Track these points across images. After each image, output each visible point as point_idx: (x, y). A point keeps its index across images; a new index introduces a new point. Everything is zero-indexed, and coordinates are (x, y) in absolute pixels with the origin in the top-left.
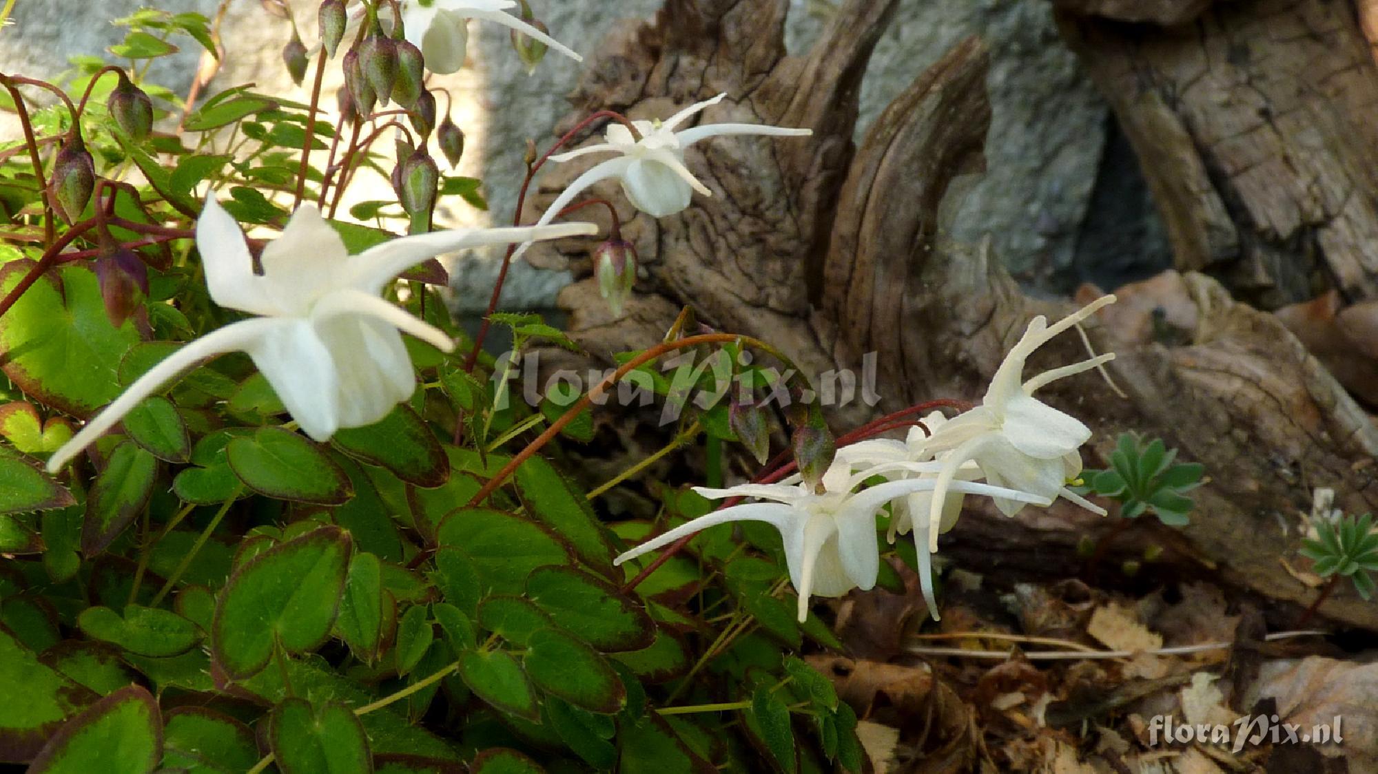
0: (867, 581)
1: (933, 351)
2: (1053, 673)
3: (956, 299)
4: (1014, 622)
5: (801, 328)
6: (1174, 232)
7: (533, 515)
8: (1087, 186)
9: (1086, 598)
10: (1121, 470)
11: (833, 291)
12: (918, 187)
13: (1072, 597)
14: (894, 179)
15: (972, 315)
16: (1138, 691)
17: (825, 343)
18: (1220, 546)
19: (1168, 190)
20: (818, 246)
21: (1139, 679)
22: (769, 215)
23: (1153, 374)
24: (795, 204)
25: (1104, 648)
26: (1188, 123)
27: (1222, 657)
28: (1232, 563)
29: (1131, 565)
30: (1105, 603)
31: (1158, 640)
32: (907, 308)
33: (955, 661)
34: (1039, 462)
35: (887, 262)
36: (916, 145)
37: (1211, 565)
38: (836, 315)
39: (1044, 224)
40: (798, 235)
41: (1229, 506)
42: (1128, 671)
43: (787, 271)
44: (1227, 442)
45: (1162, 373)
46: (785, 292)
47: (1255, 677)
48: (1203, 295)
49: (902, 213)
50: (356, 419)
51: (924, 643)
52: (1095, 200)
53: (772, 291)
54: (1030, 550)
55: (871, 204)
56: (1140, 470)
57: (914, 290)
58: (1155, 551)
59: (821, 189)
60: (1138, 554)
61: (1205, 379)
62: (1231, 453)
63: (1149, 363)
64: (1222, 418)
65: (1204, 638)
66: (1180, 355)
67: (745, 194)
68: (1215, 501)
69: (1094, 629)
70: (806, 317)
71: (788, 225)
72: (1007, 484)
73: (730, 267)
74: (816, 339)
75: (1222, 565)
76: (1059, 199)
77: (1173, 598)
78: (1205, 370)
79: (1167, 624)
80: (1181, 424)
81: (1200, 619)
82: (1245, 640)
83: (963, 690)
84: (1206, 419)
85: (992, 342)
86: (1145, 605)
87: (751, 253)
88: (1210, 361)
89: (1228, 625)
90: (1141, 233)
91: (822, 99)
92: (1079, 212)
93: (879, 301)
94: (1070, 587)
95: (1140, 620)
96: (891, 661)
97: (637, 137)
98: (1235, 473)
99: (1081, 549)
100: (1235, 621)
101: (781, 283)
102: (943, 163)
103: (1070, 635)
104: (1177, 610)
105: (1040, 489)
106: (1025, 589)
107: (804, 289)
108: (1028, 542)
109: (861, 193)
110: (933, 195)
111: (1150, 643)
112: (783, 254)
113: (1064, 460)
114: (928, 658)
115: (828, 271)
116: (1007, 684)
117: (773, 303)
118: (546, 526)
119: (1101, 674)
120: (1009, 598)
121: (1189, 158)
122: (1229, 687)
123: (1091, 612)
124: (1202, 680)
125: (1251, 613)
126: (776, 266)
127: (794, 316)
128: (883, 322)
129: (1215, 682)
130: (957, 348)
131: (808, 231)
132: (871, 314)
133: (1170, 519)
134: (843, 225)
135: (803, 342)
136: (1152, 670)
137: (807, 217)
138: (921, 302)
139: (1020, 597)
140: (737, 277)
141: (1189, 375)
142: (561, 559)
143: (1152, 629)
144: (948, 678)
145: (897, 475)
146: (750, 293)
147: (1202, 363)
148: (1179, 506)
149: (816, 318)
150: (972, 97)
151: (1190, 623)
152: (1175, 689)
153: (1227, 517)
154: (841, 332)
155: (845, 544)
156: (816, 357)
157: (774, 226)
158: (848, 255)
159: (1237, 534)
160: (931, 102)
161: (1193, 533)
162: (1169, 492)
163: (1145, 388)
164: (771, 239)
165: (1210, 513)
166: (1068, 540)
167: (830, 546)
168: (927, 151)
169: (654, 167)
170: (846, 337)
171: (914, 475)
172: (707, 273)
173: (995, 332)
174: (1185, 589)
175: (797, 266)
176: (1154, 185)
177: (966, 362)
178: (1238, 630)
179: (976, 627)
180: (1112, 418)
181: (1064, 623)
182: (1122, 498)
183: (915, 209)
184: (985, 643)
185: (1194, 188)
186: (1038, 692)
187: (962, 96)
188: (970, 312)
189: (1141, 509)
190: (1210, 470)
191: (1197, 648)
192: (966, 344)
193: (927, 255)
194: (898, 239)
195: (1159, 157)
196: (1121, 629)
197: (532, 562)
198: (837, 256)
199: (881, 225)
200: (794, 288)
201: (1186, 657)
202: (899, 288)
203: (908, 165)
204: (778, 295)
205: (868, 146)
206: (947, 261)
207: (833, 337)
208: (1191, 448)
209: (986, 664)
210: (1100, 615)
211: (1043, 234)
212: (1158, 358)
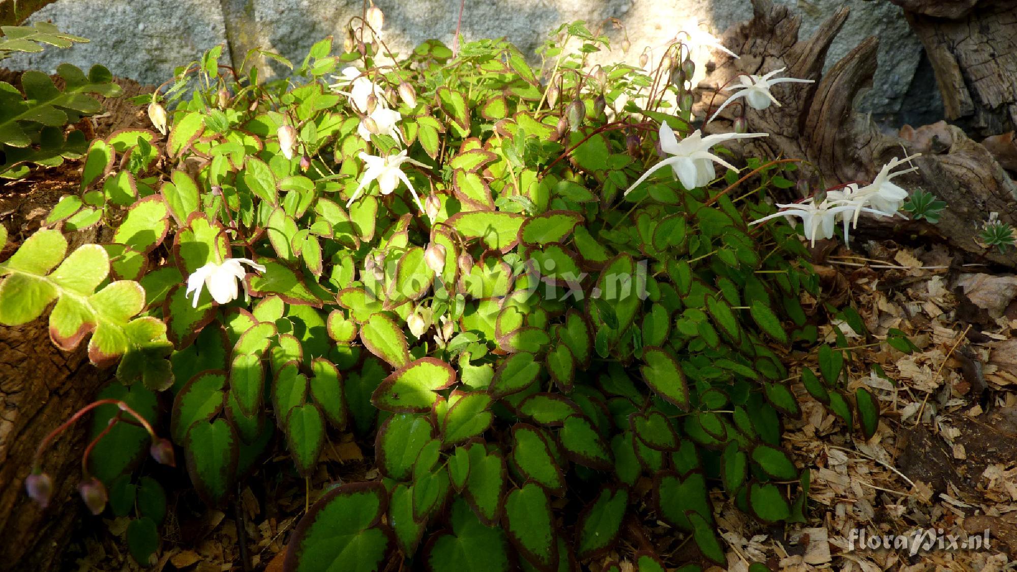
0: (830, 236)
1: (845, 154)
2: (880, 272)
3: (856, 135)
4: (866, 254)
5: (795, 142)
6: (946, 103)
7: (722, 210)
8: (910, 78)
9: (895, 247)
10: (914, 203)
11: (808, 130)
12: (846, 93)
13: (889, 246)
14: (837, 90)
15: (862, 141)
16: (911, 280)
17: (803, 149)
18: (949, 231)
19: (946, 86)
20: (805, 112)
21: (912, 276)
22: (787, 101)
23: (930, 167)
24: (797, 97)
25: (900, 265)
26: (958, 59)
27: (945, 271)
28: (953, 238)
29: (914, 236)
30: (902, 250)
31: (921, 264)
32: (837, 138)
33: (843, 266)
34: (890, 203)
35: (831, 121)
36: (847, 77)
37: (945, 238)
38: (809, 138)
39: (889, 93)
40: (797, 109)
41: (955, 217)
42: (908, 273)
43: (791, 122)
44: (957, 192)
45: (935, 165)
46: (790, 129)
47: (956, 279)
48: (955, 134)
49: (839, 103)
50: (699, 186)
51: (831, 259)
52: (912, 84)
53: (785, 129)
54: (874, 228)
55: (827, 99)
56: (922, 202)
57: (840, 132)
58: (924, 232)
59: (808, 92)
60: (917, 232)
61: (952, 168)
62: (958, 197)
63: (930, 162)
64: (956, 183)
65: (939, 264)
66: (942, 158)
67: (778, 93)
68: (949, 214)
69: (897, 258)
70: (797, 139)
71: (794, 105)
72: (878, 209)
73: (770, 120)
74: (800, 147)
75: (949, 238)
76: (897, 83)
77: (928, 249)
78: (952, 164)
79: (925, 258)
80: (939, 185)
81: (938, 257)
82: (955, 266)
83: (846, 275)
84: (950, 183)
85: (868, 151)
86: (917, 251)
87: (778, 115)
88: (954, 161)
89: (949, 260)
90: (932, 97)
91: (812, 59)
92: (905, 89)
93: (826, 135)
94: (889, 243)
95: (915, 257)
96: (820, 264)
97: (754, 83)
98: (958, 204)
99: (895, 230)
100: (951, 259)
101: (789, 126)
102: (857, 84)
103: (887, 260)
104: (929, 253)
105: (889, 211)
106: (872, 242)
107: (797, 129)
108: (874, 225)
109: (824, 95)
110: (851, 96)
111: (919, 265)
112: (791, 116)
113: (899, 203)
114: (834, 265)
115: (807, 122)
116: (863, 275)
117: (785, 133)
118: (727, 214)
119: (898, 274)
120: (865, 245)
121: (956, 73)
122: (946, 281)
123: (897, 252)
124: (936, 278)
125: (958, 256)
126: (787, 120)
127: (792, 138)
128: (827, 143)
129: (941, 279)
130: (855, 153)
131: (801, 107)
132: (823, 139)
133: (930, 221)
134: (815, 106)
135: (795, 149)
136: (918, 274)
137: (801, 102)
138: (843, 136)
139: (870, 245)
140: (773, 124)
141: (945, 166)
142: (731, 224)
143: (919, 260)
144: (841, 272)
145: (840, 205)
146: (777, 130)
147: (951, 162)
148: (935, 216)
149: (801, 139)
150: (871, 59)
151: (934, 258)
152: (926, 281)
153: (953, 221)
154: (810, 145)
155: (824, 226)
156: (800, 154)
157: (788, 105)
158: (816, 118)
159: (957, 227)
160: (855, 61)
161: (939, 226)
162: (931, 211)
163: (927, 172)
164: (787, 110)
165: (947, 219)
166: (890, 226)
167: (820, 227)
168: (851, 80)
169: (759, 94)
170: (811, 147)
171: (846, 204)
172: (761, 121)
173: (870, 148)
174: (934, 246)
175: (795, 120)
176: (939, 82)
177: (857, 159)
178: (952, 262)
179: (852, 255)
180: (912, 182)
181: (885, 255)
182: (913, 213)
183: (844, 101)
184: (854, 261)
185: (957, 86)
186: (874, 279)
187: (867, 59)
188: (861, 140)
189: (920, 216)
190: (949, 203)
191: (936, 268)
192: (859, 152)
193: (846, 119)
194: (836, 112)
195: (943, 72)
196: (907, 259)
197: (724, 224)
198: (811, 118)
199: (830, 108)
200: (793, 128)
201: (931, 271)
202: (835, 130)
203: (843, 85)
204: (787, 131)
205: (828, 77)
206: (854, 121)
207: (807, 147)
208: (943, 194)
209: (855, 268)
210: (900, 253)
211: (888, 98)
212: (933, 160)
